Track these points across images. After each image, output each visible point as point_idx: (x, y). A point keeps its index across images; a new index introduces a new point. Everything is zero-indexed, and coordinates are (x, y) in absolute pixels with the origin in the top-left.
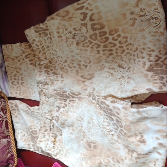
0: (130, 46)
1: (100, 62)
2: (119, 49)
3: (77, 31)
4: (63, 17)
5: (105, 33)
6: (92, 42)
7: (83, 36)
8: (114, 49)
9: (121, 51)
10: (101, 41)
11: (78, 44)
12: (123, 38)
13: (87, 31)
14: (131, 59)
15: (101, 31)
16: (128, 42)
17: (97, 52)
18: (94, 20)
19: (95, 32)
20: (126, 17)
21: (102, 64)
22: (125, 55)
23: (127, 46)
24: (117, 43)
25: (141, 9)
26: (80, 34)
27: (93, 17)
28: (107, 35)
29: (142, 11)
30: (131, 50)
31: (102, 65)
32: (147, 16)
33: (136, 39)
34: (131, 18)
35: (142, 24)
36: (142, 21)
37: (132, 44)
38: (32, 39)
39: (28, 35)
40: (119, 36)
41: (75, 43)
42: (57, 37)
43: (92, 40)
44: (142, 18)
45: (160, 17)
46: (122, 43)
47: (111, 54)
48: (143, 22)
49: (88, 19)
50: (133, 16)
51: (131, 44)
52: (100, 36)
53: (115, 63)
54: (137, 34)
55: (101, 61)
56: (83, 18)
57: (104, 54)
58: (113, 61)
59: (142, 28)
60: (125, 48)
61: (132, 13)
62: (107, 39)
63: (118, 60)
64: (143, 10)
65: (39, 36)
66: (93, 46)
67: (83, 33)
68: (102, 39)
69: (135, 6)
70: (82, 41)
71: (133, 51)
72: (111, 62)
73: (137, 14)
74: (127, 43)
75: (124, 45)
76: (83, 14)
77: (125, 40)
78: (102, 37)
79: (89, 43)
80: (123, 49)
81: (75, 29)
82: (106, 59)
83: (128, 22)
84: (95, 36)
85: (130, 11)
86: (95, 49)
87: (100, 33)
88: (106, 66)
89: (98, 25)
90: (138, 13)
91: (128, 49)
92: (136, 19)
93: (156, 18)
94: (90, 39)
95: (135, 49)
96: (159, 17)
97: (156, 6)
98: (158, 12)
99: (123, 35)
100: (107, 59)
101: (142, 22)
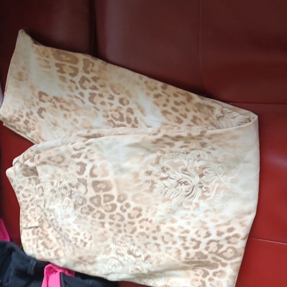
0: (145, 222)
1: (104, 241)
2: (128, 226)
3: (73, 187)
4: (59, 163)
5: (112, 197)
6: (93, 209)
7: (80, 198)
8: (122, 223)
9: (131, 229)
10: (106, 208)
11: (75, 207)
12: (134, 209)
13: (87, 190)
14: (149, 243)
15: (107, 193)
16: (143, 217)
17: (101, 225)
18: (96, 176)
19: (98, 193)
20: (140, 178)
21: (107, 244)
22: (137, 237)
23: (140, 222)
24: (125, 215)
25: (163, 168)
26: (77, 194)
27: (95, 171)
28: (115, 201)
29: (164, 171)
30: (147, 229)
31: (108, 246)
32: (171, 179)
33: (155, 212)
34: (147, 181)
35: (167, 191)
36: (166, 187)
37: (149, 220)
38: (18, 186)
39: (12, 180)
40: (128, 205)
41: (72, 205)
42: (50, 190)
43: (93, 206)
44: (164, 182)
45: (191, 182)
46: (133, 218)
47: (120, 231)
48: (168, 189)
49: (87, 172)
50: (149, 178)
51: (147, 220)
52: (105, 201)
53: (124, 246)
54: (157, 205)
55: (106, 239)
56: (81, 170)
57: (111, 230)
58: (121, 242)
59: (166, 196)
60: (137, 225)
61: (149, 173)
62: (114, 207)
63: (128, 242)
64: (166, 170)
65: (28, 181)
66: (95, 214)
67: (81, 193)
68: (107, 206)
69: (154, 162)
70: (80, 205)
71: (150, 231)
72: (119, 243)
73: (156, 175)
74: (141, 218)
75: (136, 220)
76: (80, 165)
77: (137, 213)
78: (108, 203)
79: (88, 209)
80: (134, 226)
81: (70, 184)
82: (113, 238)
83: (141, 185)
84: (97, 199)
85: (146, 170)
86: (97, 219)
87: (105, 196)
88: (112, 248)
89: (102, 184)
90: (158, 174)
91: (141, 227)
92: (156, 183)
93: (185, 183)
94: (91, 202)
95: (155, 229)
96: (189, 182)
97: (184, 165)
98: (188, 175)
99: (133, 205)
100: (115, 238)
101: (166, 189)
